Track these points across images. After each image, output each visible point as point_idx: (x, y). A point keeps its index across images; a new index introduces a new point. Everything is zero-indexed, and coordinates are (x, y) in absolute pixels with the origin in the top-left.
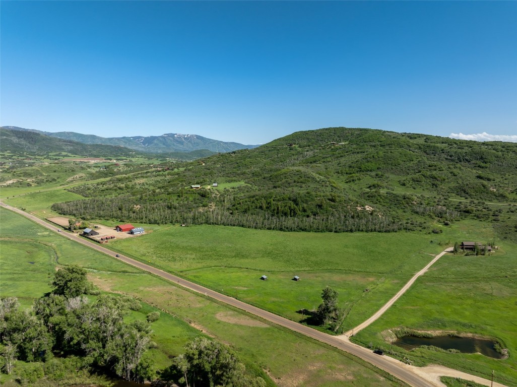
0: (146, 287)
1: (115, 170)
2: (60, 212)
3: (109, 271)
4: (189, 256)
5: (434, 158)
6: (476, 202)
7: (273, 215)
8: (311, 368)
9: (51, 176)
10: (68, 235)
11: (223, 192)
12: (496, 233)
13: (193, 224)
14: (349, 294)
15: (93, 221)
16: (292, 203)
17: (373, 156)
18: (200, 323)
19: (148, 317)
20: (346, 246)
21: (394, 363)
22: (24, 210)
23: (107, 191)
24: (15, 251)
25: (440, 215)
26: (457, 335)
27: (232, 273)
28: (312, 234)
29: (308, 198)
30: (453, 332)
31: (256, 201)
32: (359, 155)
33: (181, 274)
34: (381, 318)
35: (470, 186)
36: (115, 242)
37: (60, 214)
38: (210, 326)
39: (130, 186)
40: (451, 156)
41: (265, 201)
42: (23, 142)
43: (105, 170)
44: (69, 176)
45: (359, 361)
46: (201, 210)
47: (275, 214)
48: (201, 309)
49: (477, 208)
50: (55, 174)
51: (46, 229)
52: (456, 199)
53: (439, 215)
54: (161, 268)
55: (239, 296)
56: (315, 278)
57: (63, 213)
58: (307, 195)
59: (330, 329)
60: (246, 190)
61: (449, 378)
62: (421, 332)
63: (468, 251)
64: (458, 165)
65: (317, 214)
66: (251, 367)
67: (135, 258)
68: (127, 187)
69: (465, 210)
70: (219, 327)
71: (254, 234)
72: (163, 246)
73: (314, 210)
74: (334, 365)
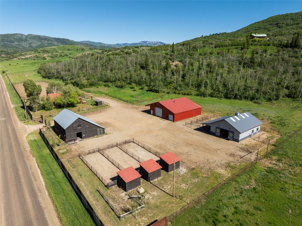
9: (65, 53)
50: (68, 51)
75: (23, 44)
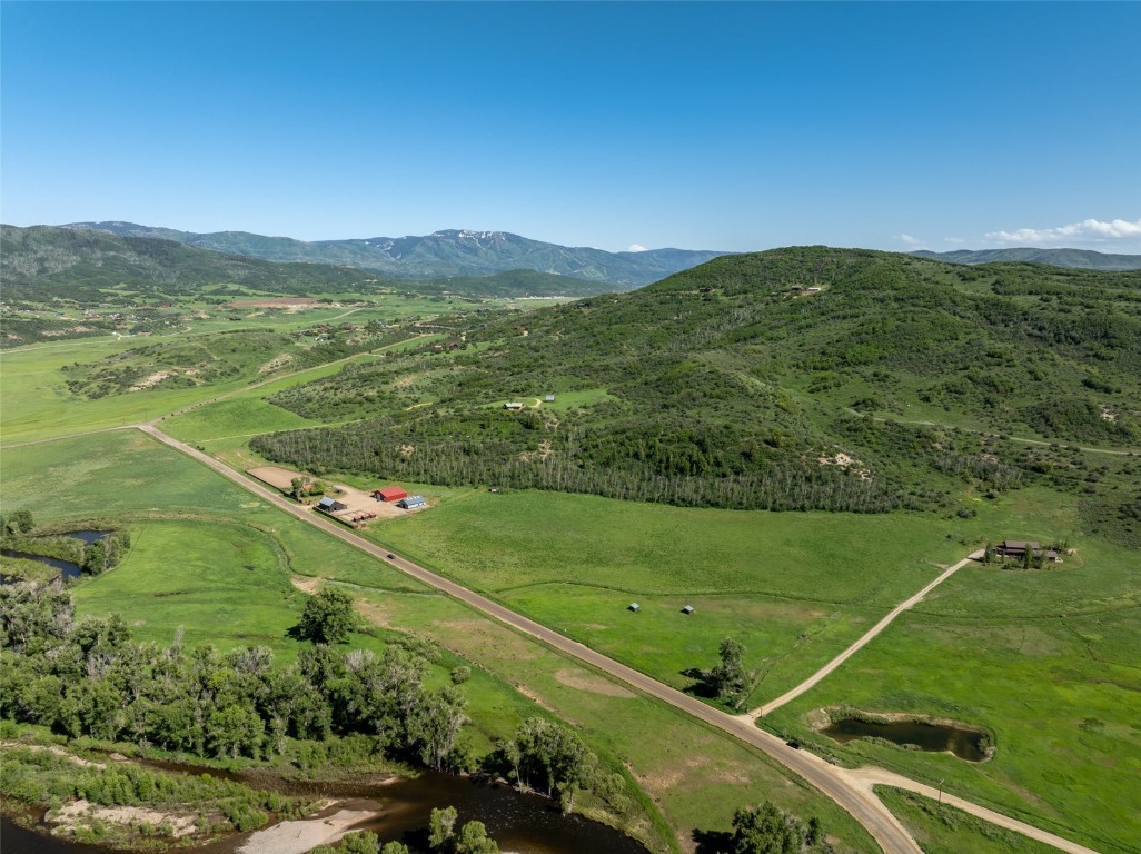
0: (443, 620)
1: (348, 342)
2: (269, 455)
3: (378, 587)
4: (507, 558)
5: (1003, 332)
6: (1063, 445)
7: (658, 472)
8: (691, 764)
9: (230, 363)
10: (294, 508)
11: (566, 418)
12: (1081, 520)
13: (511, 487)
14: (773, 643)
15: (330, 476)
16: (696, 448)
17: (874, 329)
18: (532, 687)
19: (452, 674)
20: (788, 543)
21: (813, 762)
22: (202, 450)
23: (344, 405)
24: (214, 543)
25: (985, 474)
26: (928, 721)
27: (581, 595)
28: (728, 514)
29: (725, 439)
30: (924, 717)
31: (627, 442)
32: (846, 324)
33: (497, 596)
34: (814, 689)
35: (1060, 408)
36: (379, 525)
37: (268, 459)
38: (547, 692)
39: (388, 394)
40: (1041, 329)
41: (645, 444)
42: (149, 263)
43: (328, 342)
44: (263, 362)
45: (764, 757)
46: (524, 457)
47: (663, 471)
48: (532, 663)
49: (1059, 461)
50: (236, 356)
51: (254, 496)
52: (1025, 437)
53: (983, 474)
54: (463, 583)
55: (591, 641)
56: (720, 610)
57: (274, 458)
58: (725, 431)
59: (728, 704)
60: (610, 411)
61: (887, 787)
62: (870, 715)
63: (1013, 560)
64: (1052, 353)
65: (742, 471)
66: (606, 758)
67: (419, 562)
68: (381, 396)
69: (1034, 465)
70: (561, 695)
71: (622, 511)
72: (461, 535)
73: (737, 464)
74: (724, 761)
75: (16, 262)
